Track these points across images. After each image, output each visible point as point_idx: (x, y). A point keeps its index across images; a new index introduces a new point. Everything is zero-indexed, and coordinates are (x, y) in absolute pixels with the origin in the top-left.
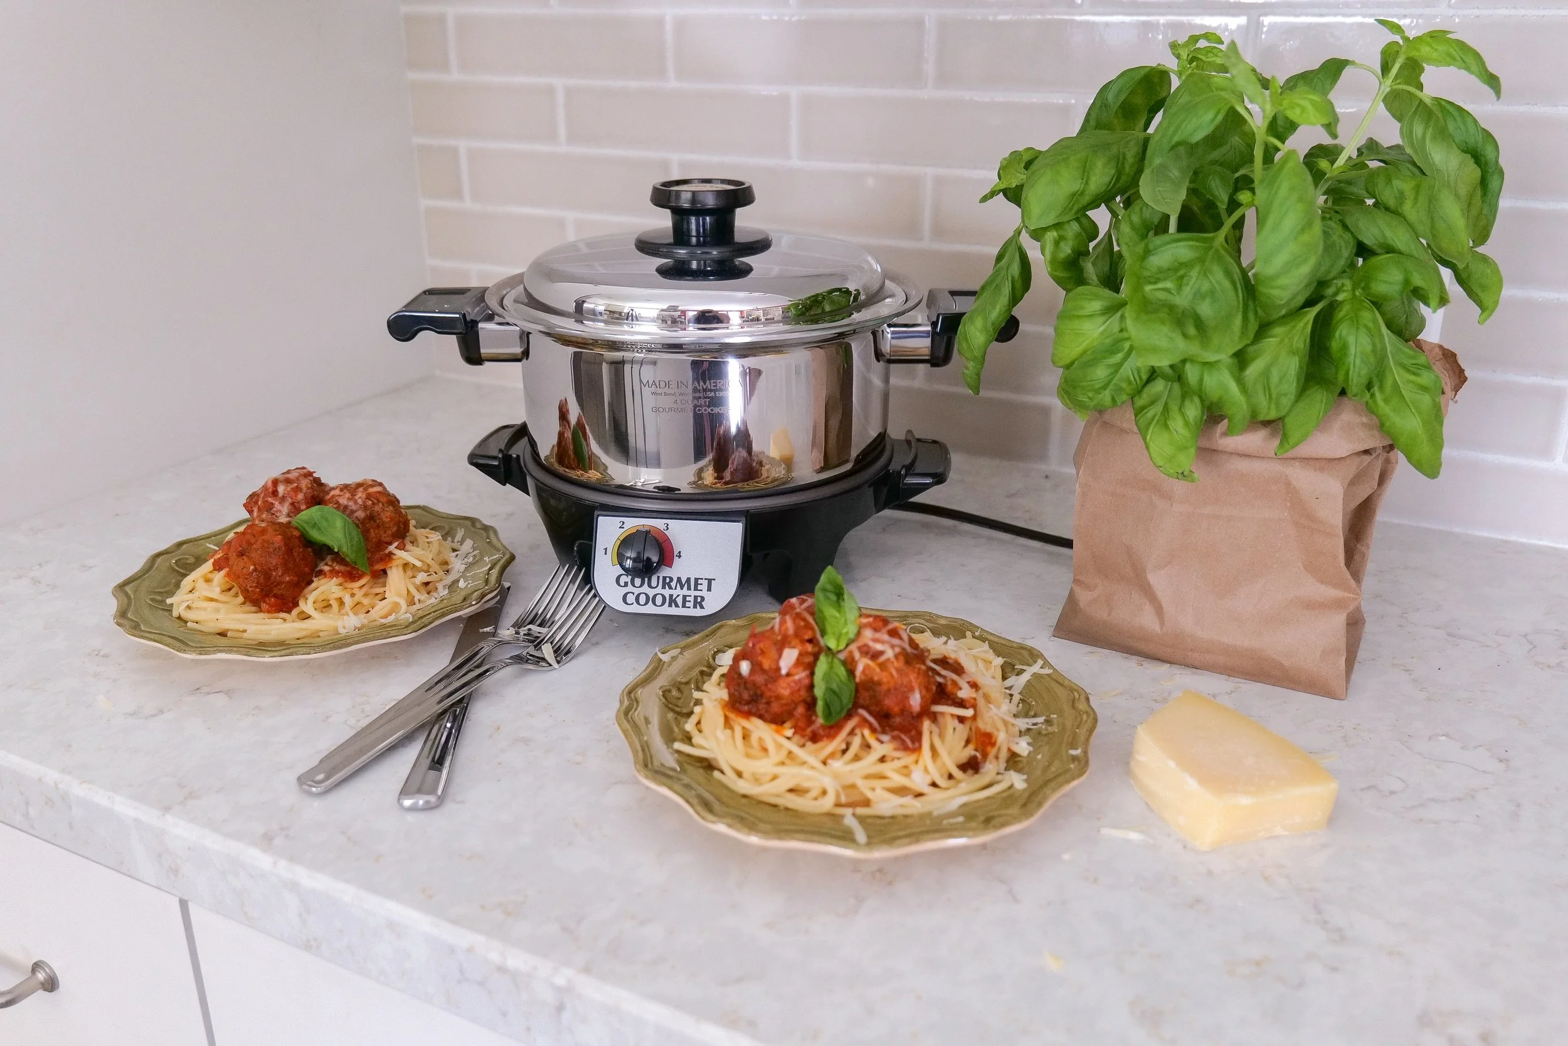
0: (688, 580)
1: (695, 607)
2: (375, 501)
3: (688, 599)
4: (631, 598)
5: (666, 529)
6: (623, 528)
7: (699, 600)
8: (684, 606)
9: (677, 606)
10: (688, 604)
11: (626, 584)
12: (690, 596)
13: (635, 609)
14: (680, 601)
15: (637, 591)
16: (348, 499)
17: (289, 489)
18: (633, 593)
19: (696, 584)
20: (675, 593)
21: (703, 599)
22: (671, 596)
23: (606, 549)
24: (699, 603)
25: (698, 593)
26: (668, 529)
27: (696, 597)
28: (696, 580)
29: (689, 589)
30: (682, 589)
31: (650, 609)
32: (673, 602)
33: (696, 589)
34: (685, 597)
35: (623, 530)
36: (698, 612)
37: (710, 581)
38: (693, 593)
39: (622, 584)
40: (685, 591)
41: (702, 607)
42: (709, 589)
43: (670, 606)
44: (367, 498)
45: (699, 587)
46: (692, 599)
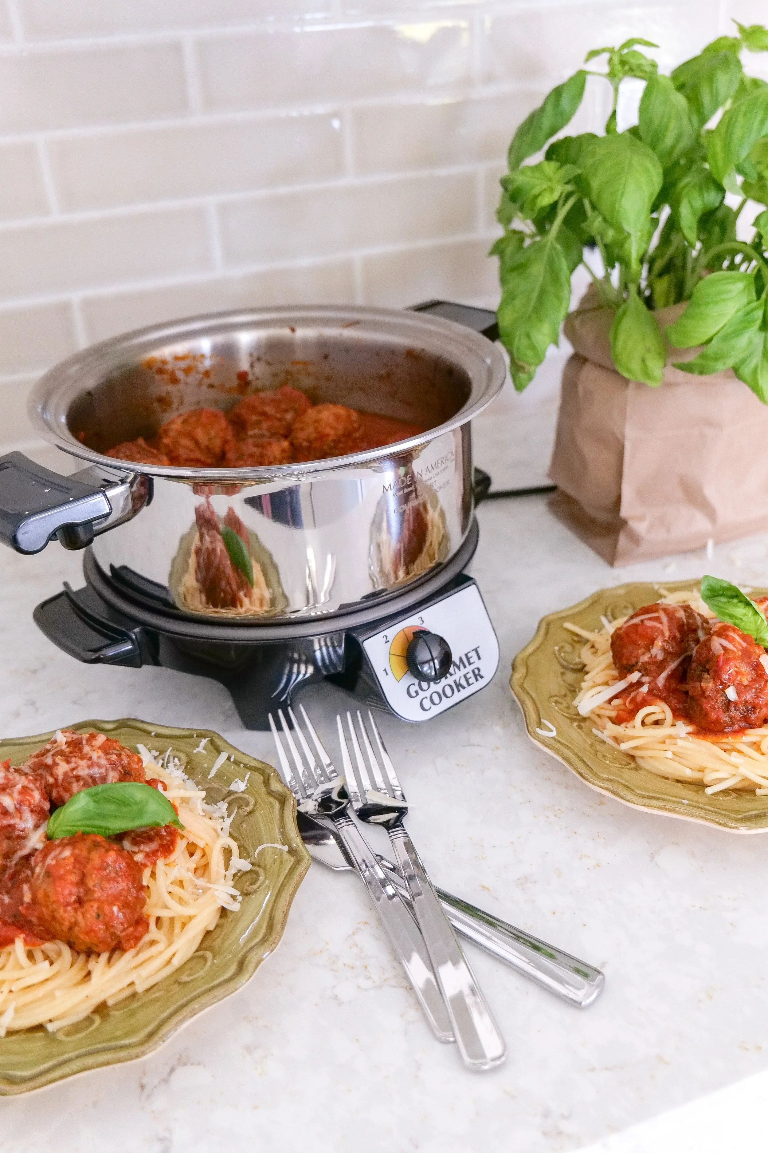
0: (461, 660)
1: (477, 680)
2: (115, 752)
3: (468, 676)
4: (427, 704)
5: (422, 622)
6: (388, 641)
7: (476, 672)
8: (469, 685)
9: (464, 688)
10: (471, 681)
11: (417, 693)
12: (468, 673)
13: (435, 710)
14: (463, 682)
15: (427, 694)
16: (89, 767)
17: (16, 796)
18: (426, 698)
19: (468, 659)
20: (456, 677)
21: (479, 669)
22: (455, 682)
23: (385, 670)
24: (478, 676)
25: (473, 667)
26: (423, 621)
27: (473, 671)
28: (466, 655)
29: (465, 667)
30: (459, 670)
31: (446, 703)
32: (459, 686)
33: (470, 664)
34: (465, 676)
35: (389, 644)
36: (482, 683)
37: (476, 650)
38: (470, 668)
39: (414, 694)
40: (463, 671)
41: (482, 677)
42: (479, 658)
43: (459, 691)
44: (106, 753)
45: (471, 661)
46: (471, 675)
